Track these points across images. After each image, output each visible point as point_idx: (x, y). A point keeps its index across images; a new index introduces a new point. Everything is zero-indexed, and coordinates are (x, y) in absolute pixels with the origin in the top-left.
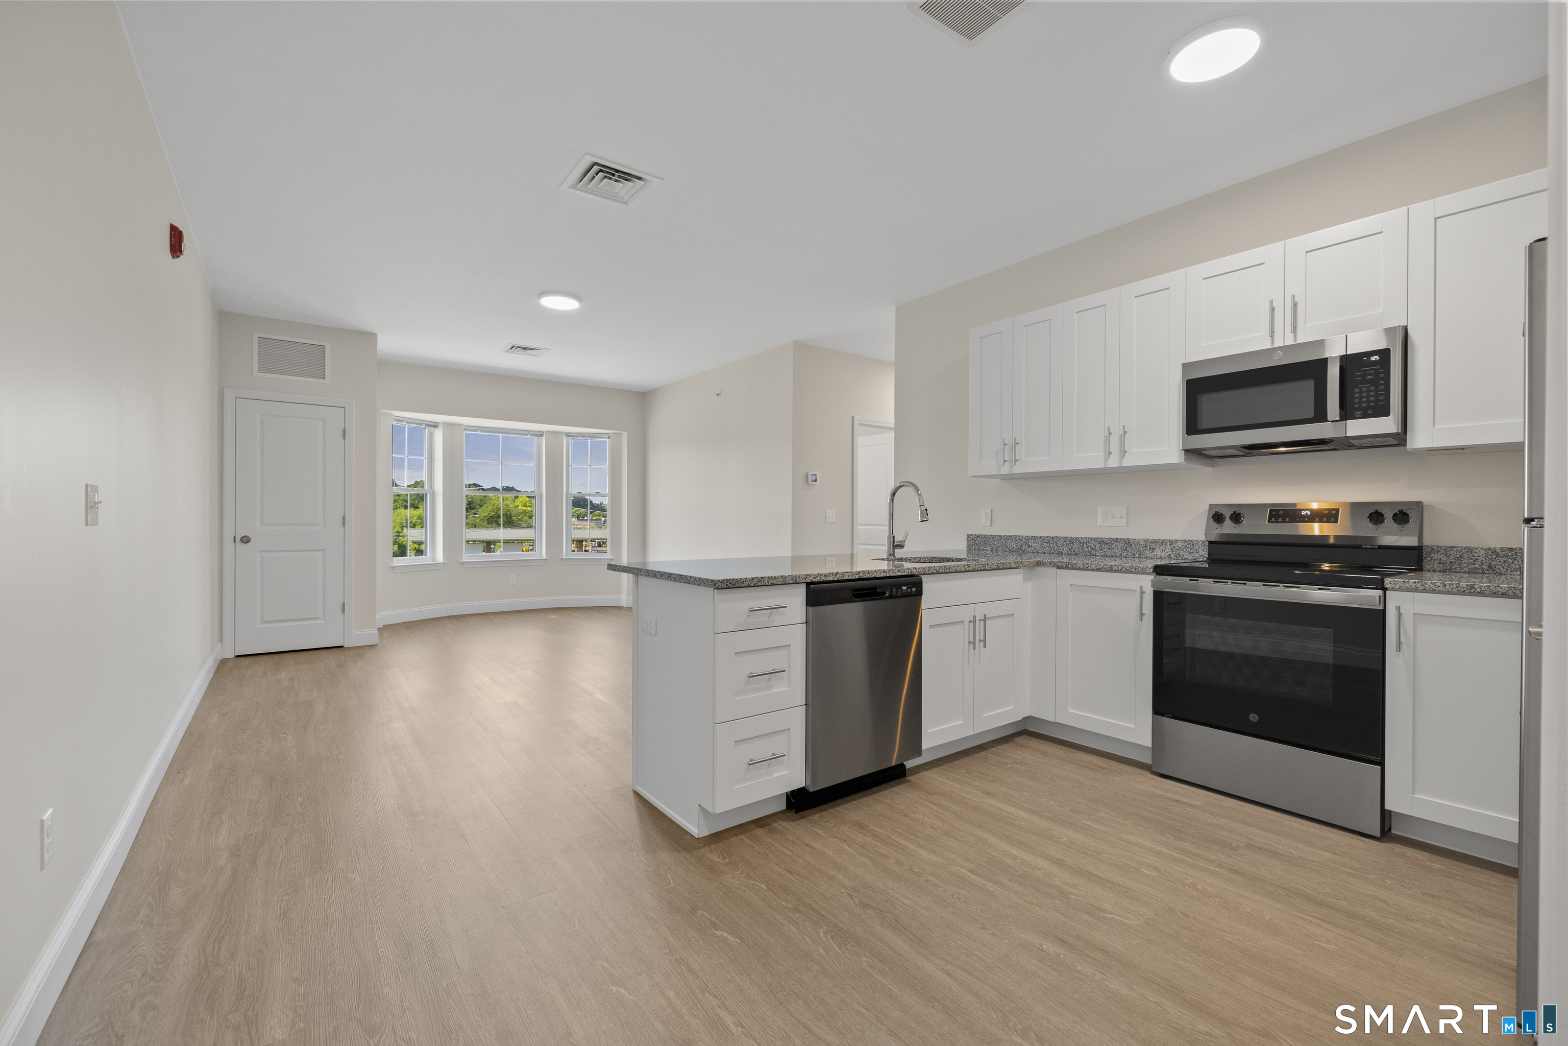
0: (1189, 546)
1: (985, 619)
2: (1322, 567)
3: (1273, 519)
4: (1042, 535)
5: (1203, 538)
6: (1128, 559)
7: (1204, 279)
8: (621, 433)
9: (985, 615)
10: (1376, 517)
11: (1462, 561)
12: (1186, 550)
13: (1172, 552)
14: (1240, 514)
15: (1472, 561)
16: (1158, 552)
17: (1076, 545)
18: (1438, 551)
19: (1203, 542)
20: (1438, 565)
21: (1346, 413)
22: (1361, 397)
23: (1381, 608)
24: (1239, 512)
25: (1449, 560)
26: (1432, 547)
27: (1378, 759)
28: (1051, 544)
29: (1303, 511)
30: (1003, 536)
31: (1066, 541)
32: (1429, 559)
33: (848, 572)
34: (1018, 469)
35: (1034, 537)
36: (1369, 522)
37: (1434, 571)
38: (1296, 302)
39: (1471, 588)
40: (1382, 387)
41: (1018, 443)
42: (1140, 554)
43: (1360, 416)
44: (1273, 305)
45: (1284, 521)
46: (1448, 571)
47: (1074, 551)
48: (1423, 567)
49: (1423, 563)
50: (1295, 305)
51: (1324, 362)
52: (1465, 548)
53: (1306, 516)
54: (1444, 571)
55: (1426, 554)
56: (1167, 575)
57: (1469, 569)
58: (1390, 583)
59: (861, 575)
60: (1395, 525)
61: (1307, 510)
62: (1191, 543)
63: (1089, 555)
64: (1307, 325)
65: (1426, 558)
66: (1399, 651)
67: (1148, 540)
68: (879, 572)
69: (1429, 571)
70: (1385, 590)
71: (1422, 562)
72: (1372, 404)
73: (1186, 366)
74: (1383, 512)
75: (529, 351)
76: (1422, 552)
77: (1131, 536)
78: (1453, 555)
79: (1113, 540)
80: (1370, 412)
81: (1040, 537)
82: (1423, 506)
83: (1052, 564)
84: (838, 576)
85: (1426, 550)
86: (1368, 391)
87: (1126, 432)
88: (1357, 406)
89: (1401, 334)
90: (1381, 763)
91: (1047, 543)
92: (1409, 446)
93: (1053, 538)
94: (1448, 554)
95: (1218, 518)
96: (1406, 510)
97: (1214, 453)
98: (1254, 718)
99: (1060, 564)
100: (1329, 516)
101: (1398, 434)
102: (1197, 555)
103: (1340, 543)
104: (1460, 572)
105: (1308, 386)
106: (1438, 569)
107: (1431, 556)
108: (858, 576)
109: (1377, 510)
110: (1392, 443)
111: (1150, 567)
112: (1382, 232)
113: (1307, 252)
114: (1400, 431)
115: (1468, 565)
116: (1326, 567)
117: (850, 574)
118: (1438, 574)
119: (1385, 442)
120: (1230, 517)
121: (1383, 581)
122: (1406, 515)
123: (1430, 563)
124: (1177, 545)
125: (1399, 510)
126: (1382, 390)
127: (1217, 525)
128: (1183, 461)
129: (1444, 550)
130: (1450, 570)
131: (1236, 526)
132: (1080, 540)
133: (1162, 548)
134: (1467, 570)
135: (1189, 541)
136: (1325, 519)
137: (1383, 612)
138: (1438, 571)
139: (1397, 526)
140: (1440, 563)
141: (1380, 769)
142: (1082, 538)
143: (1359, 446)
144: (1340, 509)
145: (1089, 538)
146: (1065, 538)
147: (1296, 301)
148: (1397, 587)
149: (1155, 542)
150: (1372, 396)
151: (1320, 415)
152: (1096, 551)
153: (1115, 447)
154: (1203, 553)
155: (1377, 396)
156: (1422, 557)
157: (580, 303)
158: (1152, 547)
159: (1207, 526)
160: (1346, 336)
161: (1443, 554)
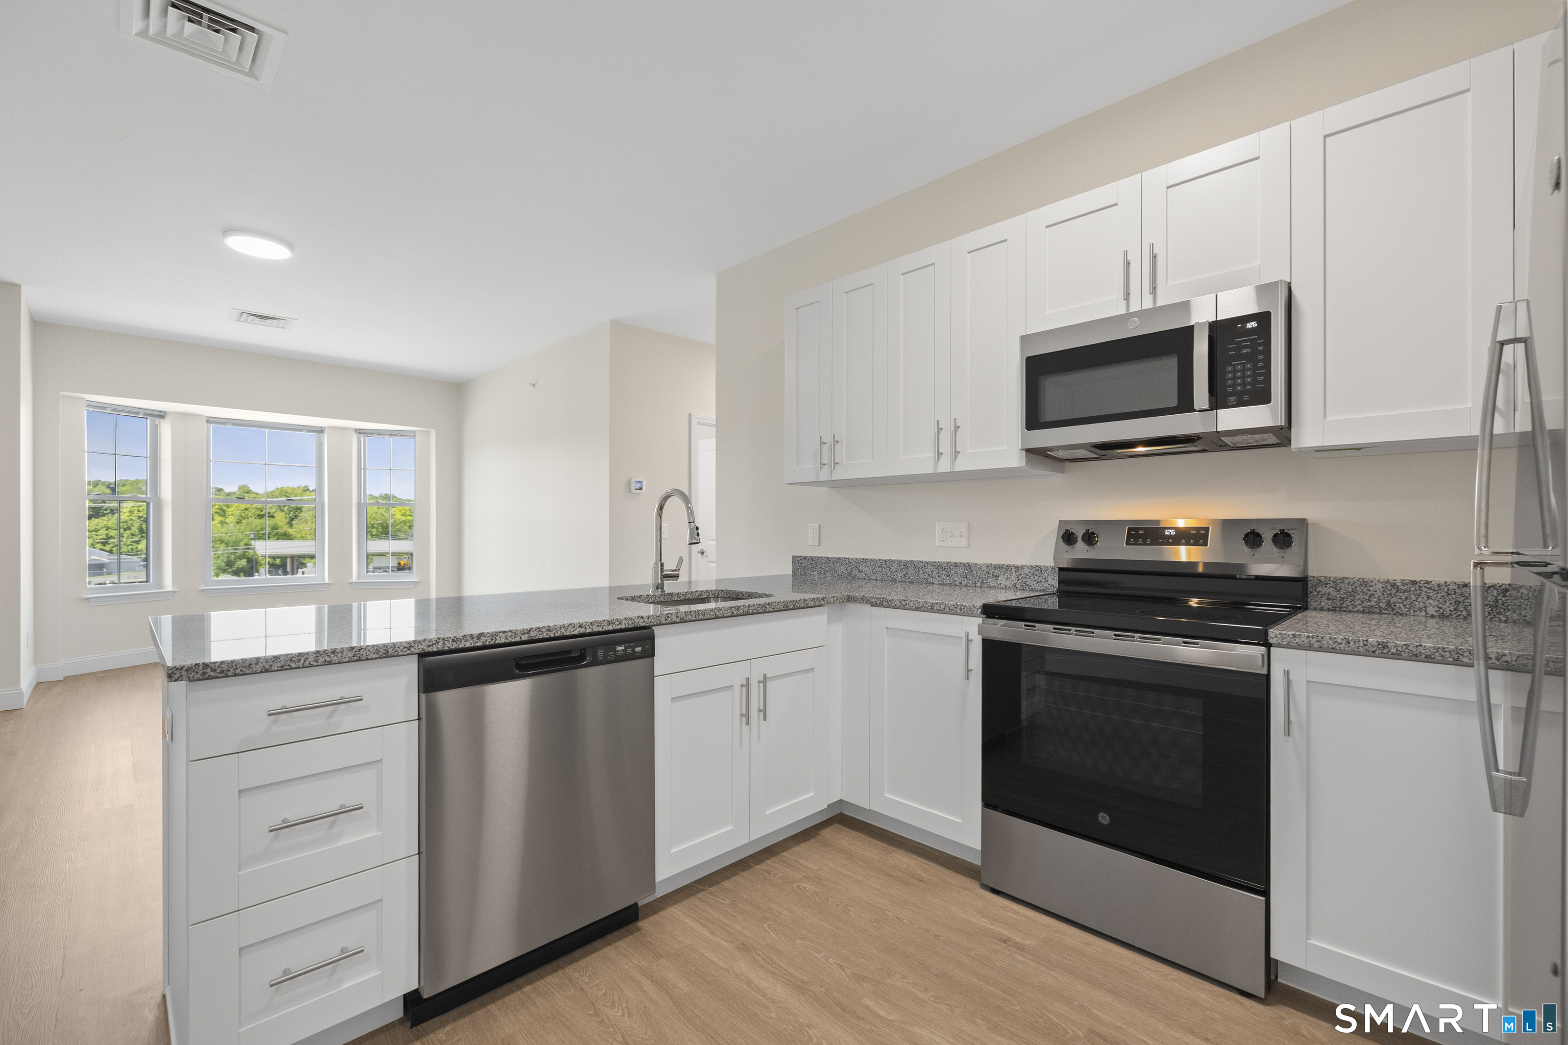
0: (1037, 573)
1: (765, 680)
2: (1190, 603)
3: (1132, 540)
4: (874, 558)
5: (1051, 563)
6: (969, 588)
7: (1047, 227)
8: (429, 431)
9: (765, 676)
10: (1253, 539)
11: (1355, 597)
12: (1034, 578)
13: (1018, 580)
14: (1093, 533)
15: (1367, 597)
16: (1002, 581)
17: (911, 571)
18: (1326, 584)
19: (1052, 568)
20: (1327, 602)
21: (1218, 401)
22: (1235, 378)
23: (1265, 672)
24: (1092, 530)
25: (1339, 595)
26: (1319, 578)
27: (1261, 887)
28: (883, 569)
29: (1167, 531)
30: (832, 558)
31: (900, 565)
32: (1316, 594)
33: (504, 632)
34: (839, 475)
35: (865, 559)
36: (1244, 545)
37: (1321, 609)
38: (1156, 254)
39: (1384, 647)
40: (1261, 364)
41: (838, 442)
42: (982, 582)
43: (1234, 403)
44: (1128, 259)
45: (1145, 544)
46: (1338, 609)
47: (909, 578)
48: (1309, 604)
49: (1309, 599)
50: (1154, 257)
51: (1188, 332)
52: (1358, 580)
53: (1170, 536)
54: (1333, 610)
55: (1311, 587)
56: (998, 618)
57: (1364, 607)
58: (1276, 637)
59: (532, 634)
60: (1275, 550)
61: (1171, 528)
62: (1039, 570)
63: (925, 584)
64: (1168, 284)
65: (1311, 592)
66: (1289, 736)
67: (991, 565)
68: (570, 627)
69: (1315, 609)
70: (1268, 646)
71: (1307, 597)
72: (1249, 387)
73: (1025, 340)
74: (1260, 531)
75: (270, 321)
76: (1307, 585)
77: (972, 561)
78: (1344, 589)
79: (952, 565)
80: (1246, 398)
81: (872, 560)
82: (1307, 524)
83: (864, 600)
84: (483, 639)
85: (1312, 582)
86: (1244, 370)
87: (959, 427)
88: (1230, 390)
89: (1284, 292)
90: (1266, 893)
91: (879, 567)
92: (1294, 445)
93: (886, 561)
94: (1338, 588)
95: (1068, 538)
96: (1288, 530)
97: (1061, 454)
98: (1104, 819)
99: (874, 600)
100: (1197, 537)
101: (1281, 428)
102: (1046, 585)
103: (1211, 571)
104: (1352, 611)
105: (1170, 364)
106: (1327, 607)
107: (1318, 590)
108: (527, 636)
109: (1254, 530)
110: (1271, 443)
111: (978, 607)
112: (1258, 158)
113: (1168, 188)
114: (1283, 424)
115: (1362, 601)
116: (1194, 602)
117: (509, 634)
118: (1326, 613)
119: (1263, 440)
120: (1082, 537)
121: (1266, 634)
122: (1288, 535)
123: (1317, 599)
124: (1024, 572)
125: (1280, 530)
126: (1261, 368)
127: (1068, 546)
128: (1024, 464)
129: (1333, 582)
130: (1341, 608)
131: (1089, 549)
132: (916, 563)
133: (1006, 575)
134: (1361, 609)
135: (1037, 566)
136: (1192, 541)
137: (1268, 676)
138: (1326, 610)
139: (1278, 550)
140: (1328, 599)
141: (1264, 902)
142: (918, 562)
143: (1232, 446)
144: (1210, 528)
145: (926, 562)
146: (899, 562)
147: (1154, 252)
148: (1285, 643)
149: (999, 567)
150: (1249, 376)
151: (1185, 404)
152: (933, 578)
153: (945, 447)
154: (1053, 582)
155: (1254, 376)
156: (1307, 591)
157: (293, 252)
158: (995, 574)
159: (1056, 548)
160: (1217, 295)
161: (1332, 587)
